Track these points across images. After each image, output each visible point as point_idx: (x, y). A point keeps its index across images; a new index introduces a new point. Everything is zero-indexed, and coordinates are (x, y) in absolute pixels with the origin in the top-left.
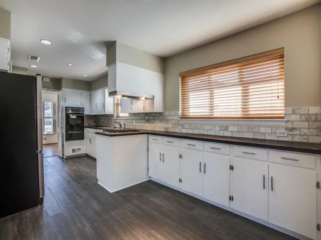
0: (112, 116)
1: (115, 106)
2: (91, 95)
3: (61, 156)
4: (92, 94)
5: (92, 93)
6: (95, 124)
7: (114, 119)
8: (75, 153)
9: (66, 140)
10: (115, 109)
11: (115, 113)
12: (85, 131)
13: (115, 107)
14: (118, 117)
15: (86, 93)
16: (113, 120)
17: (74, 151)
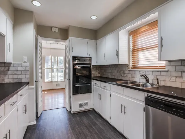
0: (126, 66)
1: (131, 53)
2: (96, 44)
3: (69, 111)
4: (98, 43)
5: (98, 41)
6: (99, 75)
7: (129, 71)
8: (83, 109)
9: (73, 94)
10: (131, 57)
11: (131, 62)
12: (92, 83)
13: (131, 55)
14: (134, 67)
15: (92, 42)
16: (127, 72)
17: (81, 105)
